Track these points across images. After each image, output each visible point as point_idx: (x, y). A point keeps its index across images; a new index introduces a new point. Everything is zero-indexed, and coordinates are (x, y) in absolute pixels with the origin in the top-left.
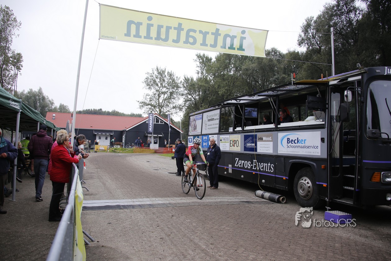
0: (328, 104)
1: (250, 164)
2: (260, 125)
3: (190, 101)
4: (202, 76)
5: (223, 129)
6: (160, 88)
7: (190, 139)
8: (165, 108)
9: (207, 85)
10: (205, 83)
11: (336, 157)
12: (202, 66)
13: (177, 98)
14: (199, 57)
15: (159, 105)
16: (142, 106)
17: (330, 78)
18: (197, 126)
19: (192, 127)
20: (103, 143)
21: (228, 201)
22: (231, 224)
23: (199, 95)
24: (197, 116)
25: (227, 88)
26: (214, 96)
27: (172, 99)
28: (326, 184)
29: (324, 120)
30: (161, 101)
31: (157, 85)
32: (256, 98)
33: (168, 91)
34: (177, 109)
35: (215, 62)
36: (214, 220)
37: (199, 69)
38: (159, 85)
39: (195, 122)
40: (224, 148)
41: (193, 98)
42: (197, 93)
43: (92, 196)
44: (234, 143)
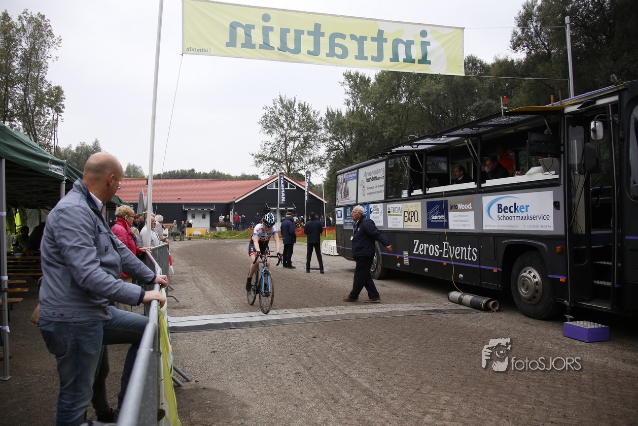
0: (563, 145)
1: (439, 250)
2: (452, 184)
3: (337, 149)
4: (355, 108)
5: (392, 193)
6: (286, 130)
7: (339, 212)
8: (296, 164)
9: (363, 123)
10: (360, 120)
11: (580, 233)
12: (354, 92)
13: (315, 147)
14: (348, 77)
15: (286, 159)
16: (259, 161)
17: (566, 102)
18: (349, 191)
19: (341, 193)
20: (199, 225)
21: (403, 311)
22: (410, 347)
23: (351, 140)
24: (348, 175)
25: (396, 125)
26: (375, 140)
27: (308, 149)
28: (565, 278)
29: (558, 172)
30: (289, 152)
31: (282, 126)
32: (443, 140)
33: (300, 136)
34: (316, 164)
35: (374, 84)
36: (381, 342)
37: (349, 97)
38: (285, 125)
39: (346, 184)
40: (394, 224)
41: (342, 145)
42: (349, 136)
43: (185, 310)
44: (411, 215)
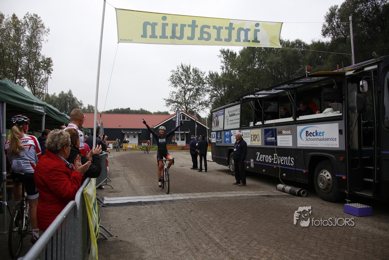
0: (345, 95)
1: (271, 158)
7: (213, 135)
11: (355, 149)
18: (219, 122)
19: (215, 123)
21: (248, 196)
24: (219, 112)
28: (346, 176)
29: (342, 112)
32: (273, 92)
36: (231, 215)
39: (218, 118)
43: (116, 193)
44: (255, 137)
